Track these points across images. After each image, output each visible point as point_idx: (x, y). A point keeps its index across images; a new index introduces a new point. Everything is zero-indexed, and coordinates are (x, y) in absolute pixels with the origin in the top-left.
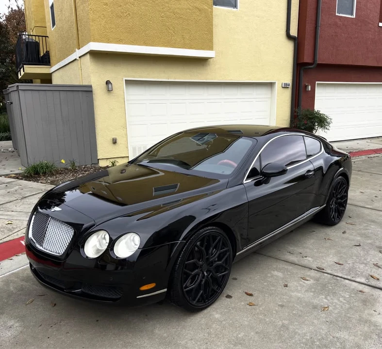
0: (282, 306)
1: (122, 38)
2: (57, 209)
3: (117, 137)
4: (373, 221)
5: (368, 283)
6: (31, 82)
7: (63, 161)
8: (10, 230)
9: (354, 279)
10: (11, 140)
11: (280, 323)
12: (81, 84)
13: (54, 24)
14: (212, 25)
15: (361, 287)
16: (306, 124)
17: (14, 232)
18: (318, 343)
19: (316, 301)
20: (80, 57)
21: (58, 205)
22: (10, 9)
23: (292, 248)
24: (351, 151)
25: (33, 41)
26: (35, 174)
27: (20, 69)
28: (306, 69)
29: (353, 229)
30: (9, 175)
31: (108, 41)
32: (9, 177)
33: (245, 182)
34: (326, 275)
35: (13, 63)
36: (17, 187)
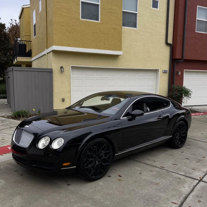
0: (135, 182)
1: (70, 44)
2: (27, 126)
3: (65, 98)
4: (202, 148)
5: (185, 175)
6: (20, 66)
7: (34, 110)
8: (3, 142)
9: (178, 173)
10: (6, 98)
11: (132, 188)
12: (47, 68)
13: (35, 35)
14: (121, 37)
15: (180, 176)
16: (177, 94)
17: (5, 143)
18: (148, 197)
19: (154, 181)
20: (47, 53)
21: (28, 125)
22: (12, 25)
23: (150, 158)
24: (205, 111)
25: (23, 44)
26: (18, 116)
27: (15, 59)
28: (178, 62)
29: (188, 151)
30: (4, 116)
31: (63, 45)
32: (4, 117)
33: (121, 118)
34: (164, 170)
35: (11, 55)
36: (8, 122)
